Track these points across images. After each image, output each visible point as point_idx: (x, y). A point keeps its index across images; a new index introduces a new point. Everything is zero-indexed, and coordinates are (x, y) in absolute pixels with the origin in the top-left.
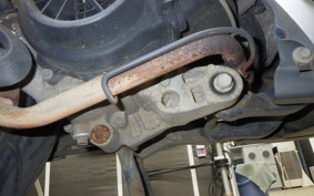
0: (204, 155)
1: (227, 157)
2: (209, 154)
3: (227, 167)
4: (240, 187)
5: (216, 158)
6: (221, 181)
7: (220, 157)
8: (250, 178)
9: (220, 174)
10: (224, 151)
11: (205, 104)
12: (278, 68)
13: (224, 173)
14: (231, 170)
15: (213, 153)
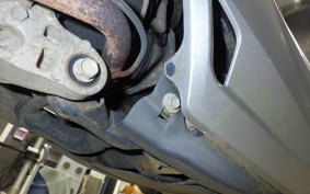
0: (21, 139)
1: (42, 153)
2: (26, 140)
3: (34, 162)
4: (32, 187)
5: (30, 148)
6: (18, 171)
7: (34, 150)
8: (48, 184)
9: (22, 166)
10: (42, 146)
11: (47, 75)
12: (146, 98)
13: (27, 166)
14: (36, 167)
15: (32, 142)
